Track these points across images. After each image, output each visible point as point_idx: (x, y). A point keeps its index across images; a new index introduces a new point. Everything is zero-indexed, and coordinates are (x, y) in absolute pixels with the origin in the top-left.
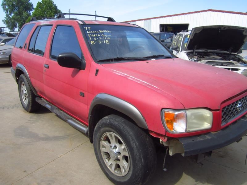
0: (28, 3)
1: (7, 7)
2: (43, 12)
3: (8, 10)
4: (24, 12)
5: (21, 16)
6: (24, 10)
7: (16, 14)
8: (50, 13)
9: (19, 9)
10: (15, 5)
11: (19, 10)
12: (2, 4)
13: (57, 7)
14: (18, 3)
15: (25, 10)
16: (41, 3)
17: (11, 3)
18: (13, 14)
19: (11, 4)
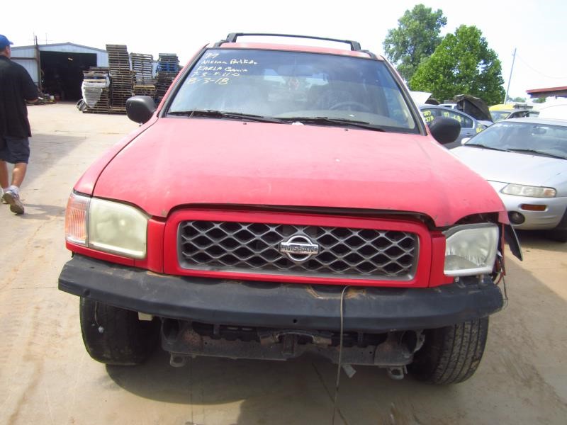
0: (435, 38)
1: (392, 47)
2: (452, 56)
3: (392, 53)
4: (424, 57)
5: (414, 66)
6: (423, 52)
7: (407, 61)
8: (468, 59)
9: (414, 50)
10: (408, 42)
11: (414, 52)
12: (384, 41)
13: (487, 44)
14: (415, 38)
15: (426, 53)
16: (452, 36)
17: (402, 38)
18: (400, 62)
19: (400, 41)
